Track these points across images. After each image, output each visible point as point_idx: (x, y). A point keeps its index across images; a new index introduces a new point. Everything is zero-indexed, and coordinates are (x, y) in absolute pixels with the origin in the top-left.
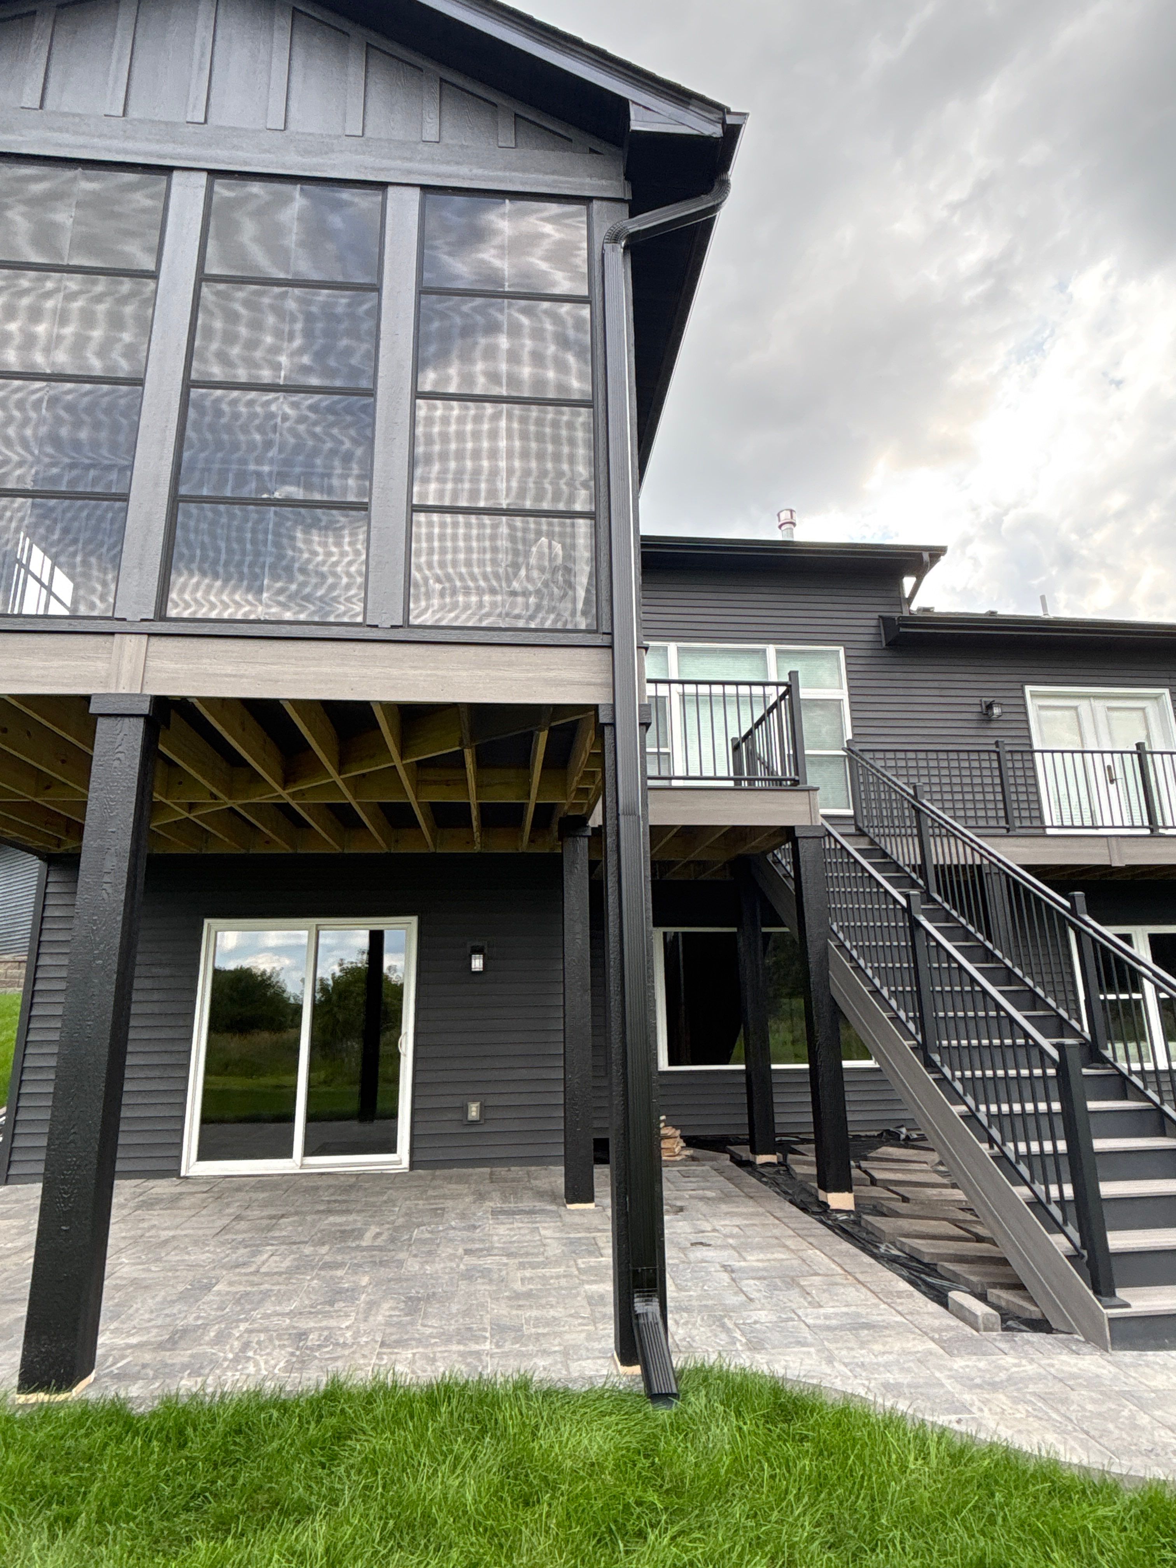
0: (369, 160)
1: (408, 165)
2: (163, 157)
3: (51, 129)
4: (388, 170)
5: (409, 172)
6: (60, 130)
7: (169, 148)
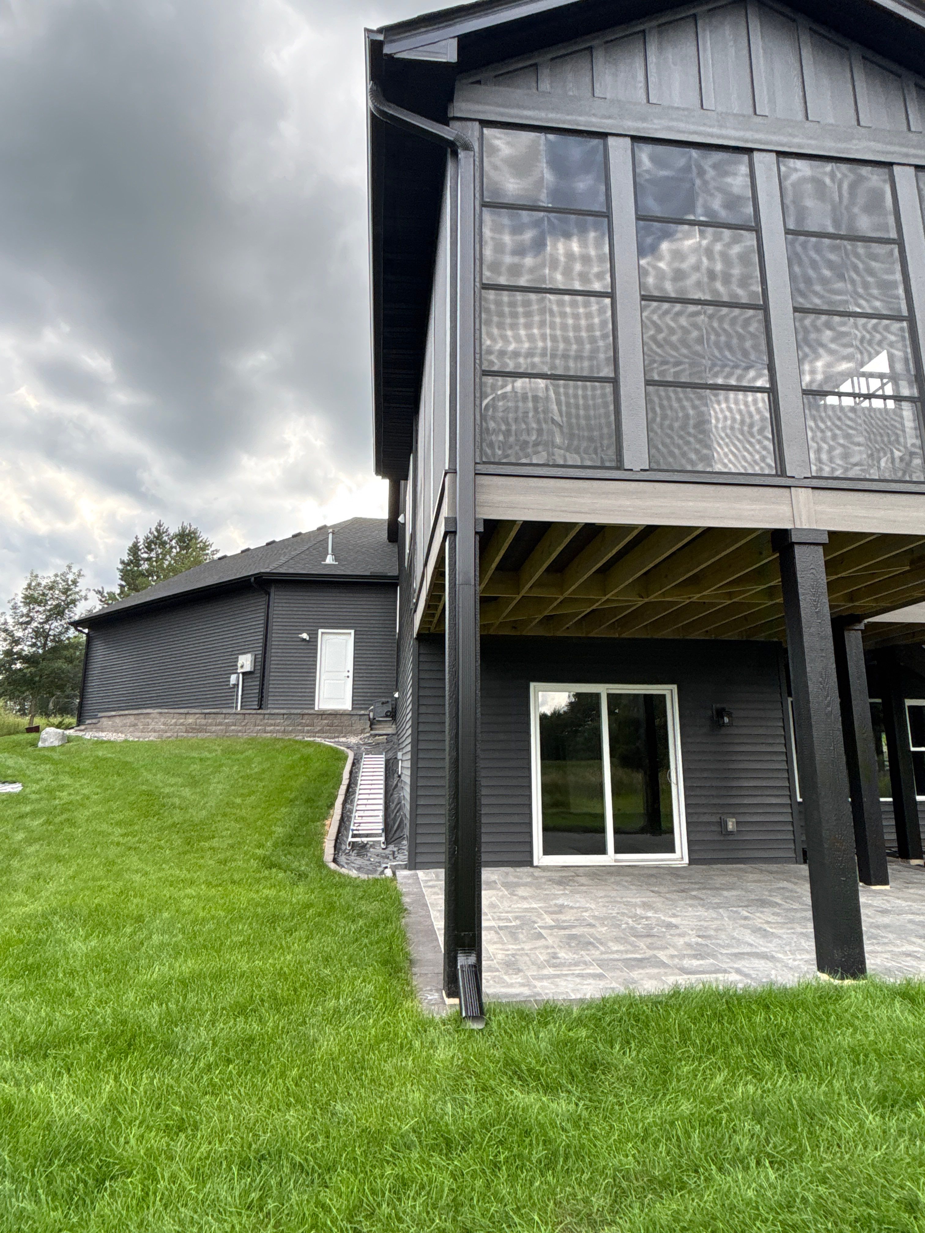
0: (879, 146)
1: (904, 150)
2: (747, 141)
3: (672, 119)
4: (893, 153)
5: (907, 155)
6: (677, 120)
7: (748, 135)
